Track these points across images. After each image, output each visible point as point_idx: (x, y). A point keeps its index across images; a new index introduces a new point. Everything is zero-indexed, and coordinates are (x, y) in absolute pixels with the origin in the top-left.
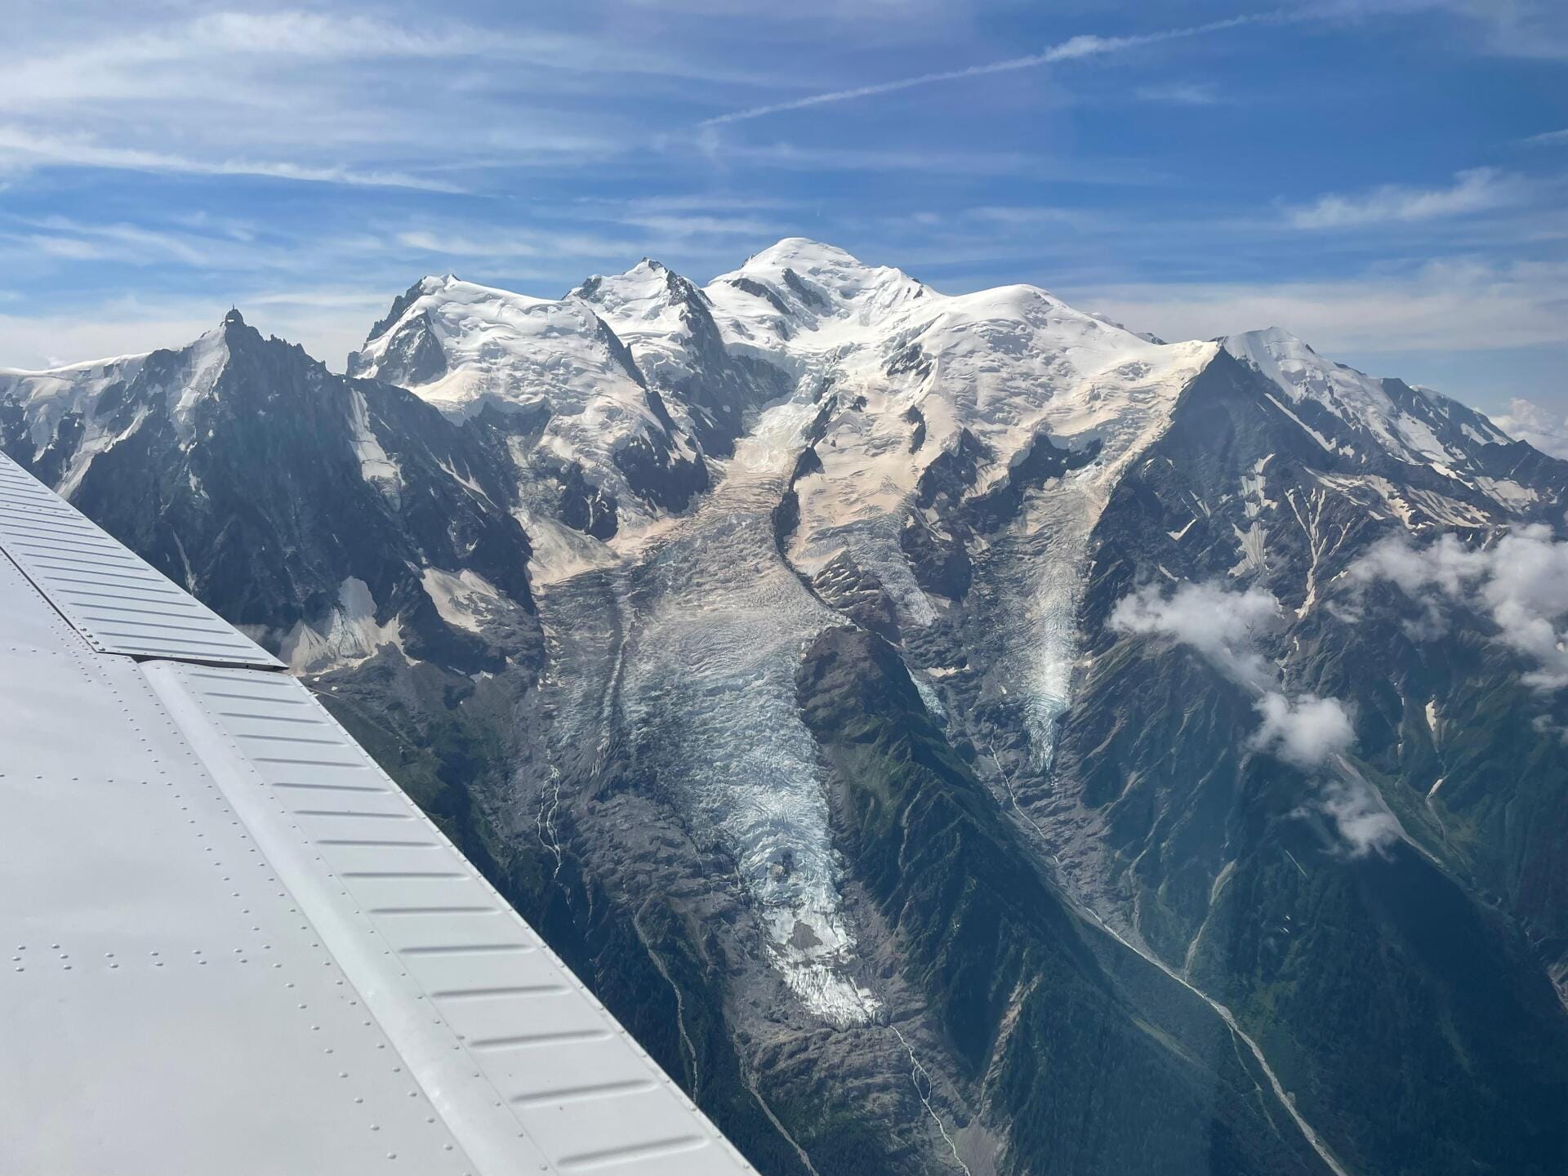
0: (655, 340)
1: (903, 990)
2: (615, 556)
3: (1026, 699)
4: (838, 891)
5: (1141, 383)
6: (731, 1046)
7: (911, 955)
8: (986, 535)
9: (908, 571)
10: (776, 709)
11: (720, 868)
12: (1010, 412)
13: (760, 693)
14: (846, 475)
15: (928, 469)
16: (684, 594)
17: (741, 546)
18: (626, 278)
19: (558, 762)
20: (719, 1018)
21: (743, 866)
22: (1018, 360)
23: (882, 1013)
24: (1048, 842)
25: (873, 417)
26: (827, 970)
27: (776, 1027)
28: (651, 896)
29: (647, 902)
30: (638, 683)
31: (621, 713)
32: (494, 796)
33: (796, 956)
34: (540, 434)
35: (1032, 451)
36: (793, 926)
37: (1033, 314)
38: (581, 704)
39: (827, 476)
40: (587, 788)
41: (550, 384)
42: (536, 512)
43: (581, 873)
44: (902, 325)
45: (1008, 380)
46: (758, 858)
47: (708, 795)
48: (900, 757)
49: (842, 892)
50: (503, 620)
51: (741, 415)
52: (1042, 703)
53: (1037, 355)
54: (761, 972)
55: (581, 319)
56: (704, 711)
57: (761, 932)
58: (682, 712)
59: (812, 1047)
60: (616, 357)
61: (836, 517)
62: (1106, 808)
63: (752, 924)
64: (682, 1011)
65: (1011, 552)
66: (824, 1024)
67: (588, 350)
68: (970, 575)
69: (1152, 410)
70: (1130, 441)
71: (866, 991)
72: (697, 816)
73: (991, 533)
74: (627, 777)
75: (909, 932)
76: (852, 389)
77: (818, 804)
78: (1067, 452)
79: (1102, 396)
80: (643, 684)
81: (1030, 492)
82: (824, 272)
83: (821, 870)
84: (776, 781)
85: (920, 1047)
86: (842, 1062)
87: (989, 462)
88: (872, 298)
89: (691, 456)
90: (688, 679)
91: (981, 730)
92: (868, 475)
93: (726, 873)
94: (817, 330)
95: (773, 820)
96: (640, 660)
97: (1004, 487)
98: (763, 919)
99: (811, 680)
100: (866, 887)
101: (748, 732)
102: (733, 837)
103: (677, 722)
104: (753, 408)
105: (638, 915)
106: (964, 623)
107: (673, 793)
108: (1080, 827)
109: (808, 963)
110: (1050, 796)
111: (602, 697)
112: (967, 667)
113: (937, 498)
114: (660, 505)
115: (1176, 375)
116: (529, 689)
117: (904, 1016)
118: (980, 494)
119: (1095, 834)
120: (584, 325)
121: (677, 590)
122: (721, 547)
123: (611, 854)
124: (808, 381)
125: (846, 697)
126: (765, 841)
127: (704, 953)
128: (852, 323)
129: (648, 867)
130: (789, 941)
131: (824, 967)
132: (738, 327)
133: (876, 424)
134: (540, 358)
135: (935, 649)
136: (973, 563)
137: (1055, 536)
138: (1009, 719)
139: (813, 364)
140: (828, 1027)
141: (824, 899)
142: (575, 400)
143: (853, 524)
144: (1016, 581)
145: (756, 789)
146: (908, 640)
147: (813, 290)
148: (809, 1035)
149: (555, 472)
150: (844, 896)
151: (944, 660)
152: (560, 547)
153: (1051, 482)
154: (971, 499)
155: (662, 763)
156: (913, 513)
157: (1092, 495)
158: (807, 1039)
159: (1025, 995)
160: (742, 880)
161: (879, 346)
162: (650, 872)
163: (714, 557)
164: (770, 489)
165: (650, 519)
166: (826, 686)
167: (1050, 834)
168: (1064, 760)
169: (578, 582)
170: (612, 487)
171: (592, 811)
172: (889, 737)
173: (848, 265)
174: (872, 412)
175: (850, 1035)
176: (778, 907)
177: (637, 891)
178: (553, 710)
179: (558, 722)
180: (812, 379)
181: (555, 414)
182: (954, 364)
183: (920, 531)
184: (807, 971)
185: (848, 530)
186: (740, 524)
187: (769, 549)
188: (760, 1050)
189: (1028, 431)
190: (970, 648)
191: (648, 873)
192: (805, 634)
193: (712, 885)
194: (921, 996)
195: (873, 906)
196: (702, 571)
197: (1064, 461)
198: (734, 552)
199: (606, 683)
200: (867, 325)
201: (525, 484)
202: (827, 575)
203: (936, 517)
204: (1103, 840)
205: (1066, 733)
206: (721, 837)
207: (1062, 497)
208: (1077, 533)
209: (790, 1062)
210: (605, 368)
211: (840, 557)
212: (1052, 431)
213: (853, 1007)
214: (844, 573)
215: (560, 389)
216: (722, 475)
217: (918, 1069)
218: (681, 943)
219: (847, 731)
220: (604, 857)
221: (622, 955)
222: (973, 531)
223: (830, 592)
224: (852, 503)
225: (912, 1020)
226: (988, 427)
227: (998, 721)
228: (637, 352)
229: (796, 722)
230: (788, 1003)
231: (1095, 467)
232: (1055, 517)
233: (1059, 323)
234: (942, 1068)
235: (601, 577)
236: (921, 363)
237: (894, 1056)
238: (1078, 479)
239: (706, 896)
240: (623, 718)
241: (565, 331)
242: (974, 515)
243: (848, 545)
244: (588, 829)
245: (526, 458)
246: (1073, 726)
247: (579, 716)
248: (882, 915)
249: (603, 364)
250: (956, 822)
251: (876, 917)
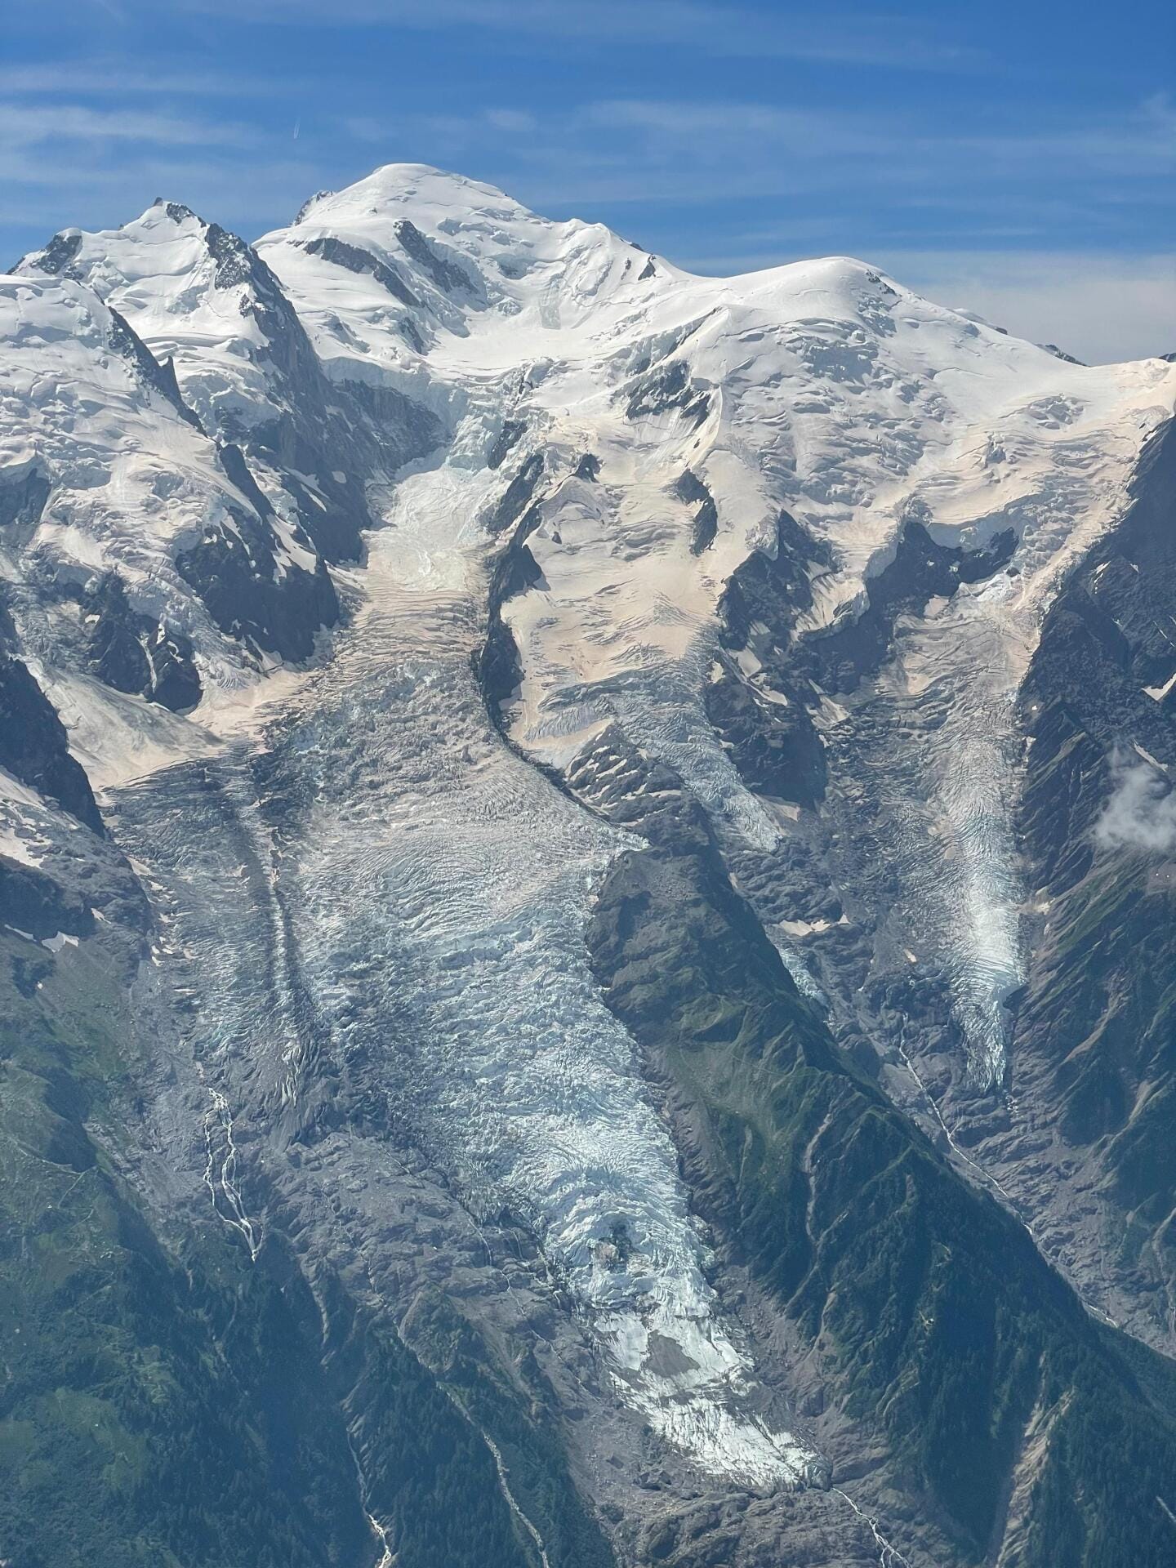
0: (200, 351)
1: (847, 1431)
2: (213, 739)
3: (951, 969)
4: (710, 1282)
5: (1067, 433)
6: (595, 1524)
7: (853, 1375)
8: (839, 696)
9: (724, 757)
10: (562, 988)
11: (516, 1250)
12: (854, 484)
13: (531, 963)
14: (591, 594)
15: (732, 582)
16: (348, 802)
17: (432, 718)
18: (126, 237)
19: (219, 1081)
20: (567, 1482)
21: (551, 1245)
22: (857, 391)
23: (819, 1468)
24: (1014, 1202)
25: (617, 491)
26: (717, 1407)
27: (656, 1497)
28: (420, 1294)
29: (413, 1305)
30: (326, 947)
31: (309, 999)
32: (128, 1141)
33: (660, 1387)
34: (33, 520)
35: (900, 548)
36: (646, 1341)
37: (871, 310)
38: (236, 986)
39: (557, 594)
40: (278, 1123)
41: (42, 432)
42: (53, 662)
43: (297, 1262)
44: (632, 329)
45: (846, 427)
46: (575, 1231)
47: (476, 1133)
48: (785, 1060)
49: (716, 1283)
50: (71, 847)
51: (362, 489)
52: (979, 975)
53: (889, 383)
54: (610, 1415)
55: (80, 312)
56: (444, 993)
57: (598, 1352)
58: (409, 997)
59: (725, 1521)
60: (154, 383)
61: (586, 666)
62: (1104, 1145)
63: (580, 1339)
64: (506, 1475)
65: (888, 724)
66: (733, 1488)
67: (99, 368)
68: (824, 763)
69: (1096, 479)
70: (1066, 533)
71: (786, 1437)
72: (467, 1168)
73: (847, 693)
74: (341, 1105)
75: (843, 1340)
76: (569, 441)
77: (658, 1143)
78: (957, 553)
79: (1008, 455)
80: (336, 950)
81: (904, 621)
82: (468, 229)
83: (679, 1249)
84: (584, 1106)
85: (885, 1518)
86: (777, 1540)
87: (828, 569)
88: (560, 276)
89: (308, 561)
90: (408, 941)
91: (881, 1023)
92: (626, 592)
93: (526, 1258)
94: (466, 335)
95: (590, 1169)
96: (314, 912)
97: (860, 613)
98: (595, 1330)
99: (613, 939)
100: (757, 1273)
101: (525, 1028)
102: (528, 1199)
103: (403, 1013)
104: (380, 477)
105: (403, 1326)
106: (827, 845)
107: (418, 1130)
108: (1063, 1177)
109: (683, 1398)
110: (1009, 1128)
111: (269, 974)
112: (844, 920)
113: (753, 632)
114: (269, 650)
115: (1129, 418)
116: (141, 964)
117: (855, 1472)
118: (822, 625)
119: (1090, 1186)
120: (87, 323)
121: (336, 795)
122: (398, 720)
123: (341, 1229)
124: (474, 428)
125: (676, 965)
126: (581, 1204)
127: (521, 1383)
128: (528, 322)
129: (409, 1248)
130: (645, 1365)
131: (711, 1403)
132: (337, 327)
133: (624, 503)
134: (18, 383)
135: (788, 889)
136: (826, 744)
137: (958, 696)
138: (927, 1004)
139: (482, 397)
140: (742, 1494)
141: (689, 1296)
142: (90, 461)
143: (621, 676)
144: (905, 774)
145: (552, 1121)
146: (740, 874)
147: (451, 262)
148: (717, 1502)
149: (73, 591)
150: (721, 1291)
151: (806, 908)
152: (111, 723)
153: (936, 604)
154: (807, 634)
155: (392, 1081)
156: (719, 658)
157: (1010, 626)
158: (716, 1509)
159: (1051, 1423)
160: (553, 1269)
161: (600, 366)
162: (409, 1256)
163: (390, 737)
164: (455, 619)
165: (253, 673)
166: (640, 949)
167: (1016, 1189)
168: (1023, 1069)
169: (164, 784)
170: (180, 616)
171: (295, 1160)
172: (761, 1029)
173: (508, 216)
174: (613, 482)
175: (778, 1501)
176: (616, 1311)
177: (395, 1287)
178: (191, 998)
179: (205, 1016)
180: (483, 424)
181: (57, 486)
182: (748, 399)
183: (736, 688)
184: (684, 1409)
185: (612, 687)
186: (420, 679)
187: (479, 722)
188: (643, 1530)
189: (890, 516)
190: (843, 888)
191: (407, 1257)
192: (585, 862)
193: (508, 1278)
194: (882, 1439)
195: (771, 1305)
196: (374, 762)
197: (954, 569)
198: (422, 727)
199: (269, 951)
200: (557, 326)
201: (23, 613)
202: (588, 766)
203: (756, 666)
204: (1104, 1195)
205: (1022, 1024)
206: (509, 1199)
207: (961, 631)
208: (995, 691)
209: (695, 1544)
210: (135, 401)
211: (605, 735)
212: (931, 515)
213: (772, 1461)
214: (616, 762)
215: (62, 441)
216: (359, 596)
217: (888, 1552)
218: (482, 1368)
219: (684, 1022)
220: (330, 1234)
221: (395, 1388)
222: (818, 690)
223: (599, 795)
224: (608, 642)
225: (867, 1476)
226: (820, 509)
227: (907, 1008)
228: (182, 373)
229: (599, 1010)
230: (667, 1461)
231: (1007, 579)
232: (952, 663)
233: (916, 326)
234: (925, 1547)
235: (202, 775)
236: (689, 395)
237: (850, 1532)
238: (980, 599)
239: (502, 1295)
240: (314, 1007)
241: (54, 335)
242: (816, 662)
243: (616, 714)
244: (296, 1190)
245: (16, 565)
246: (1034, 1010)
247: (236, 1006)
248: (791, 1317)
249: (131, 394)
250: (901, 1158)
251: (780, 1321)
